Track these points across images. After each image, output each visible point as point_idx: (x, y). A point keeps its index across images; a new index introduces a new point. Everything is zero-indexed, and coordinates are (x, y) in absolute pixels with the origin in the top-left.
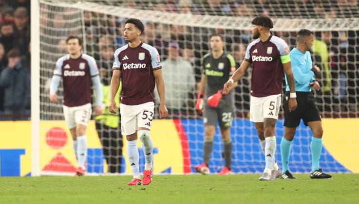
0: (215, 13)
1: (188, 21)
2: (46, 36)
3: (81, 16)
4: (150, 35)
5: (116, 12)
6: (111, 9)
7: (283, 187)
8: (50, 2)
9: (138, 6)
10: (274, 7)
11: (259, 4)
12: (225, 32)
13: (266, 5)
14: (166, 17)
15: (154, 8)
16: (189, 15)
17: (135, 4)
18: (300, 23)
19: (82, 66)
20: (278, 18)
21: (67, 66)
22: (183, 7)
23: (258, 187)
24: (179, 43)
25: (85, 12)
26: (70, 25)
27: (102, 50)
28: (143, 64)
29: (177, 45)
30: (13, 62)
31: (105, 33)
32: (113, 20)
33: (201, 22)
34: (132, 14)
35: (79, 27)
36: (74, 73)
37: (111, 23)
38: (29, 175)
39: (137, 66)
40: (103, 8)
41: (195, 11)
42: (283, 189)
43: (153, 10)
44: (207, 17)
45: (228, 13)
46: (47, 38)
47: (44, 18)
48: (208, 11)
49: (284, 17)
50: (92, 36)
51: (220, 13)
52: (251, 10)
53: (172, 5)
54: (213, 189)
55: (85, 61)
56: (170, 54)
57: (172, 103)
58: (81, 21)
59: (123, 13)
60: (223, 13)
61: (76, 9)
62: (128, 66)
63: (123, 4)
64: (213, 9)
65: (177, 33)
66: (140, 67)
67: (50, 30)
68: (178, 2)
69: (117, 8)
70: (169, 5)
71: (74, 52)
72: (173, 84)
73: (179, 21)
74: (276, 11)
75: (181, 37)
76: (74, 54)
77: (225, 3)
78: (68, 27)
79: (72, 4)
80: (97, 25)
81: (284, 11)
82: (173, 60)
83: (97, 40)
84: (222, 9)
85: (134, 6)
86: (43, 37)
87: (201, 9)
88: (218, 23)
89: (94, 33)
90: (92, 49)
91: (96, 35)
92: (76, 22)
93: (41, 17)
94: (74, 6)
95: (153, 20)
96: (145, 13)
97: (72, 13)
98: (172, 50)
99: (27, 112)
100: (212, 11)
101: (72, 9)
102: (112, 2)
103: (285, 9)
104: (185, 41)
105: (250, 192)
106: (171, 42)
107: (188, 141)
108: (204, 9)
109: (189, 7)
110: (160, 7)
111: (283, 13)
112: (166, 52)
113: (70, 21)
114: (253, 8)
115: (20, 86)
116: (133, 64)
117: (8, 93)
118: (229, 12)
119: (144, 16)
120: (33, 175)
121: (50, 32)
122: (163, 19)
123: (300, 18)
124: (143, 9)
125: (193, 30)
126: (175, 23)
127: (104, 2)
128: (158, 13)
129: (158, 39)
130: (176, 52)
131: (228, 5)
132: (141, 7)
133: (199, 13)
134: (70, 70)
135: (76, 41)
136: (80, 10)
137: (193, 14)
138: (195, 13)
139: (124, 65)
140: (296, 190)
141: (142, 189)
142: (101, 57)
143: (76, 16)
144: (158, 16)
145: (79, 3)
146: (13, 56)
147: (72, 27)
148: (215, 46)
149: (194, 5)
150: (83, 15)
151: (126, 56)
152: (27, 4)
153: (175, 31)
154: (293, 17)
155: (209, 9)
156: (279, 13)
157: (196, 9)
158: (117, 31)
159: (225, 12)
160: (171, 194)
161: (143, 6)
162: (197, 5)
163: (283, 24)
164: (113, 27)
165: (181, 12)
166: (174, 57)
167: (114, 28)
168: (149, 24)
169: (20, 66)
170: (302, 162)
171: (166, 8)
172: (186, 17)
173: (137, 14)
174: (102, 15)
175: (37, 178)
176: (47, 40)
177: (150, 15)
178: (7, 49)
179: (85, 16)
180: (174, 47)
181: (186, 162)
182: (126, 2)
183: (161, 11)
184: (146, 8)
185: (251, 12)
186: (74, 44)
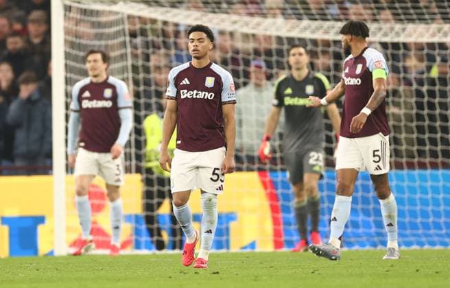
0: (317, 17)
1: (278, 29)
2: (74, 52)
3: (123, 23)
4: (224, 50)
5: (174, 16)
6: (167, 12)
7: (418, 268)
8: (79, 3)
9: (207, 7)
10: (402, 8)
11: (382, 3)
12: (332, 44)
13: (390, 5)
14: (247, 24)
15: (229, 10)
16: (280, 20)
17: (201, 5)
18: (439, 30)
19: (108, 93)
20: (408, 23)
21: (87, 94)
22: (271, 9)
23: (382, 268)
24: (266, 61)
25: (129, 17)
26: (109, 37)
27: (155, 72)
28: (210, 94)
29: (263, 64)
30: (26, 91)
31: (159, 48)
32: (170, 29)
33: (297, 30)
34: (197, 19)
35: (121, 39)
36: (97, 103)
37: (168, 32)
38: (51, 253)
39: (201, 95)
40: (156, 11)
41: (290, 15)
42: (417, 271)
43: (227, 13)
44: (306, 22)
45: (337, 17)
46: (76, 55)
47: (70, 26)
48: (307, 14)
49: (417, 21)
50: (139, 51)
51: (324, 18)
52: (369, 12)
53: (255, 6)
54: (317, 272)
55: (113, 87)
56: (253, 76)
57: (256, 148)
58: (124, 30)
59: (185, 17)
60: (329, 17)
61: (117, 13)
62: (189, 94)
63: (184, 5)
64: (314, 12)
65: (263, 46)
66: (206, 97)
67: (79, 44)
68: (263, 1)
69: (175, 11)
70: (250, 6)
71: (96, 73)
72: (257, 121)
73: (266, 30)
74: (405, 14)
75: (269, 53)
76: (95, 76)
77: (331, 3)
78: (106, 40)
79: (110, 5)
80: (147, 36)
81: (417, 14)
82: (258, 86)
83: (147, 58)
84: (327, 12)
85: (199, 8)
86: (69, 53)
87: (297, 12)
88: (321, 31)
89: (142, 47)
90: (141, 70)
91: (146, 51)
92: (117, 32)
93: (67, 24)
94: (114, 8)
95: (228, 27)
96: (217, 18)
97: (112, 18)
98: (255, 72)
99: (48, 162)
100: (312, 15)
101: (111, 13)
102: (168, 2)
103: (419, 11)
104: (274, 59)
105: (370, 275)
106: (254, 59)
107: (280, 203)
108: (302, 11)
109: (280, 9)
110: (237, 9)
111: (415, 17)
112: (247, 75)
113: (107, 31)
114: (371, 9)
115: (37, 125)
116: (195, 92)
117: (20, 135)
118: (338, 15)
119: (215, 22)
120: (57, 253)
121: (79, 47)
122: (242, 26)
123: (440, 24)
124: (214, 12)
125: (285, 41)
126: (260, 32)
127: (156, 2)
128: (234, 17)
129: (236, 56)
130: (260, 73)
131: (336, 6)
132: (210, 10)
133: (293, 16)
134: (90, 99)
135: (99, 56)
136: (123, 14)
137: (286, 18)
138: (287, 16)
139: (182, 91)
140: (437, 273)
141: (215, 273)
142: (153, 83)
143: (116, 23)
144: (235, 22)
145: (121, 4)
146: (27, 82)
147: (111, 39)
148: (298, 63)
149: (287, 6)
150: (126, 22)
151: (186, 79)
152: (46, 6)
153: (260, 43)
154: (430, 21)
155: (308, 12)
156: (409, 17)
157: (290, 12)
158: (176, 43)
159: (332, 15)
160: (255, 280)
161: (213, 8)
162: (291, 6)
163: (415, 31)
164: (170, 38)
165: (268, 15)
166: (258, 82)
167: (172, 40)
168: (222, 33)
169: (36, 96)
170: (444, 231)
171: (247, 11)
172: (274, 24)
173: (205, 19)
174: (154, 21)
175: (62, 257)
176: (76, 59)
177: (223, 21)
178: (17, 71)
179: (129, 24)
180: (259, 67)
181: (277, 233)
182: (189, 2)
183: (239, 14)
184: (217, 10)
185: (369, 14)
186: (95, 61)
